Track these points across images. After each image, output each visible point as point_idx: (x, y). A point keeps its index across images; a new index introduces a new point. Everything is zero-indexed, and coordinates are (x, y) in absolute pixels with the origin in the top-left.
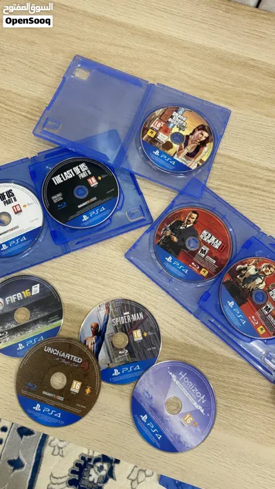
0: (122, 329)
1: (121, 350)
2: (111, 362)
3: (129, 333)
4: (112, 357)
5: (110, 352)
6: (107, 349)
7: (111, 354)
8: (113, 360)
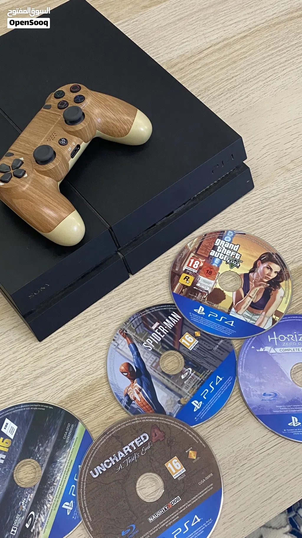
0: (163, 347)
1: (182, 373)
2: (181, 397)
3: (176, 347)
4: (176, 390)
5: (170, 385)
6: (163, 384)
7: (173, 387)
8: (180, 392)
